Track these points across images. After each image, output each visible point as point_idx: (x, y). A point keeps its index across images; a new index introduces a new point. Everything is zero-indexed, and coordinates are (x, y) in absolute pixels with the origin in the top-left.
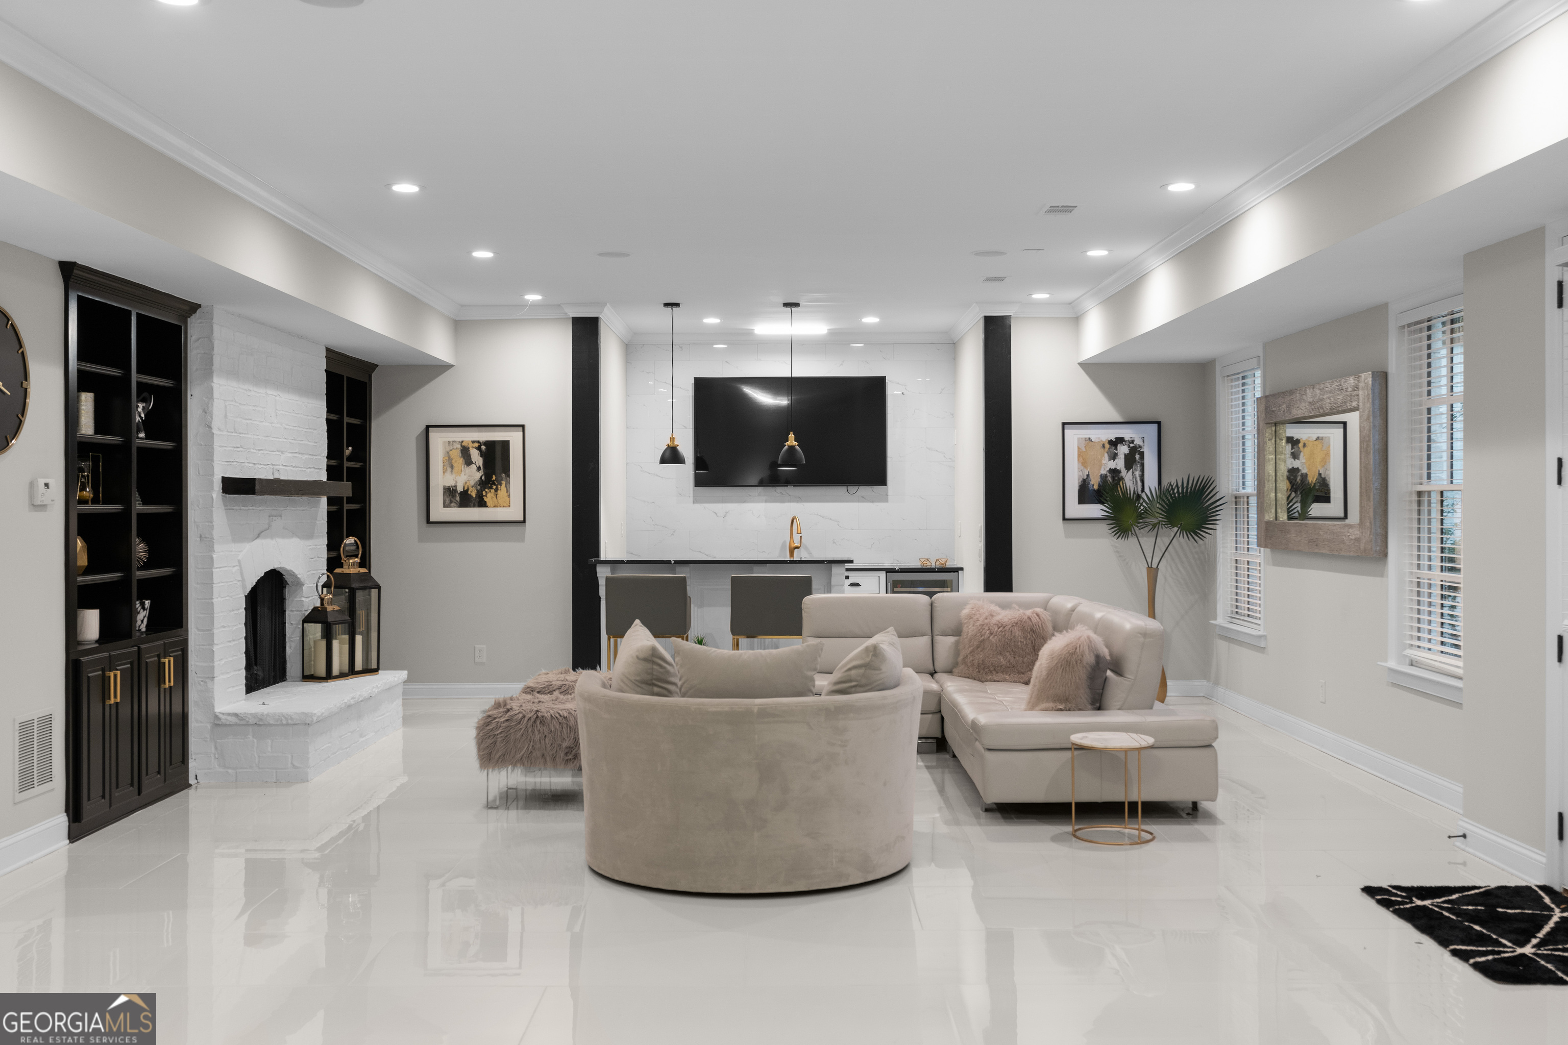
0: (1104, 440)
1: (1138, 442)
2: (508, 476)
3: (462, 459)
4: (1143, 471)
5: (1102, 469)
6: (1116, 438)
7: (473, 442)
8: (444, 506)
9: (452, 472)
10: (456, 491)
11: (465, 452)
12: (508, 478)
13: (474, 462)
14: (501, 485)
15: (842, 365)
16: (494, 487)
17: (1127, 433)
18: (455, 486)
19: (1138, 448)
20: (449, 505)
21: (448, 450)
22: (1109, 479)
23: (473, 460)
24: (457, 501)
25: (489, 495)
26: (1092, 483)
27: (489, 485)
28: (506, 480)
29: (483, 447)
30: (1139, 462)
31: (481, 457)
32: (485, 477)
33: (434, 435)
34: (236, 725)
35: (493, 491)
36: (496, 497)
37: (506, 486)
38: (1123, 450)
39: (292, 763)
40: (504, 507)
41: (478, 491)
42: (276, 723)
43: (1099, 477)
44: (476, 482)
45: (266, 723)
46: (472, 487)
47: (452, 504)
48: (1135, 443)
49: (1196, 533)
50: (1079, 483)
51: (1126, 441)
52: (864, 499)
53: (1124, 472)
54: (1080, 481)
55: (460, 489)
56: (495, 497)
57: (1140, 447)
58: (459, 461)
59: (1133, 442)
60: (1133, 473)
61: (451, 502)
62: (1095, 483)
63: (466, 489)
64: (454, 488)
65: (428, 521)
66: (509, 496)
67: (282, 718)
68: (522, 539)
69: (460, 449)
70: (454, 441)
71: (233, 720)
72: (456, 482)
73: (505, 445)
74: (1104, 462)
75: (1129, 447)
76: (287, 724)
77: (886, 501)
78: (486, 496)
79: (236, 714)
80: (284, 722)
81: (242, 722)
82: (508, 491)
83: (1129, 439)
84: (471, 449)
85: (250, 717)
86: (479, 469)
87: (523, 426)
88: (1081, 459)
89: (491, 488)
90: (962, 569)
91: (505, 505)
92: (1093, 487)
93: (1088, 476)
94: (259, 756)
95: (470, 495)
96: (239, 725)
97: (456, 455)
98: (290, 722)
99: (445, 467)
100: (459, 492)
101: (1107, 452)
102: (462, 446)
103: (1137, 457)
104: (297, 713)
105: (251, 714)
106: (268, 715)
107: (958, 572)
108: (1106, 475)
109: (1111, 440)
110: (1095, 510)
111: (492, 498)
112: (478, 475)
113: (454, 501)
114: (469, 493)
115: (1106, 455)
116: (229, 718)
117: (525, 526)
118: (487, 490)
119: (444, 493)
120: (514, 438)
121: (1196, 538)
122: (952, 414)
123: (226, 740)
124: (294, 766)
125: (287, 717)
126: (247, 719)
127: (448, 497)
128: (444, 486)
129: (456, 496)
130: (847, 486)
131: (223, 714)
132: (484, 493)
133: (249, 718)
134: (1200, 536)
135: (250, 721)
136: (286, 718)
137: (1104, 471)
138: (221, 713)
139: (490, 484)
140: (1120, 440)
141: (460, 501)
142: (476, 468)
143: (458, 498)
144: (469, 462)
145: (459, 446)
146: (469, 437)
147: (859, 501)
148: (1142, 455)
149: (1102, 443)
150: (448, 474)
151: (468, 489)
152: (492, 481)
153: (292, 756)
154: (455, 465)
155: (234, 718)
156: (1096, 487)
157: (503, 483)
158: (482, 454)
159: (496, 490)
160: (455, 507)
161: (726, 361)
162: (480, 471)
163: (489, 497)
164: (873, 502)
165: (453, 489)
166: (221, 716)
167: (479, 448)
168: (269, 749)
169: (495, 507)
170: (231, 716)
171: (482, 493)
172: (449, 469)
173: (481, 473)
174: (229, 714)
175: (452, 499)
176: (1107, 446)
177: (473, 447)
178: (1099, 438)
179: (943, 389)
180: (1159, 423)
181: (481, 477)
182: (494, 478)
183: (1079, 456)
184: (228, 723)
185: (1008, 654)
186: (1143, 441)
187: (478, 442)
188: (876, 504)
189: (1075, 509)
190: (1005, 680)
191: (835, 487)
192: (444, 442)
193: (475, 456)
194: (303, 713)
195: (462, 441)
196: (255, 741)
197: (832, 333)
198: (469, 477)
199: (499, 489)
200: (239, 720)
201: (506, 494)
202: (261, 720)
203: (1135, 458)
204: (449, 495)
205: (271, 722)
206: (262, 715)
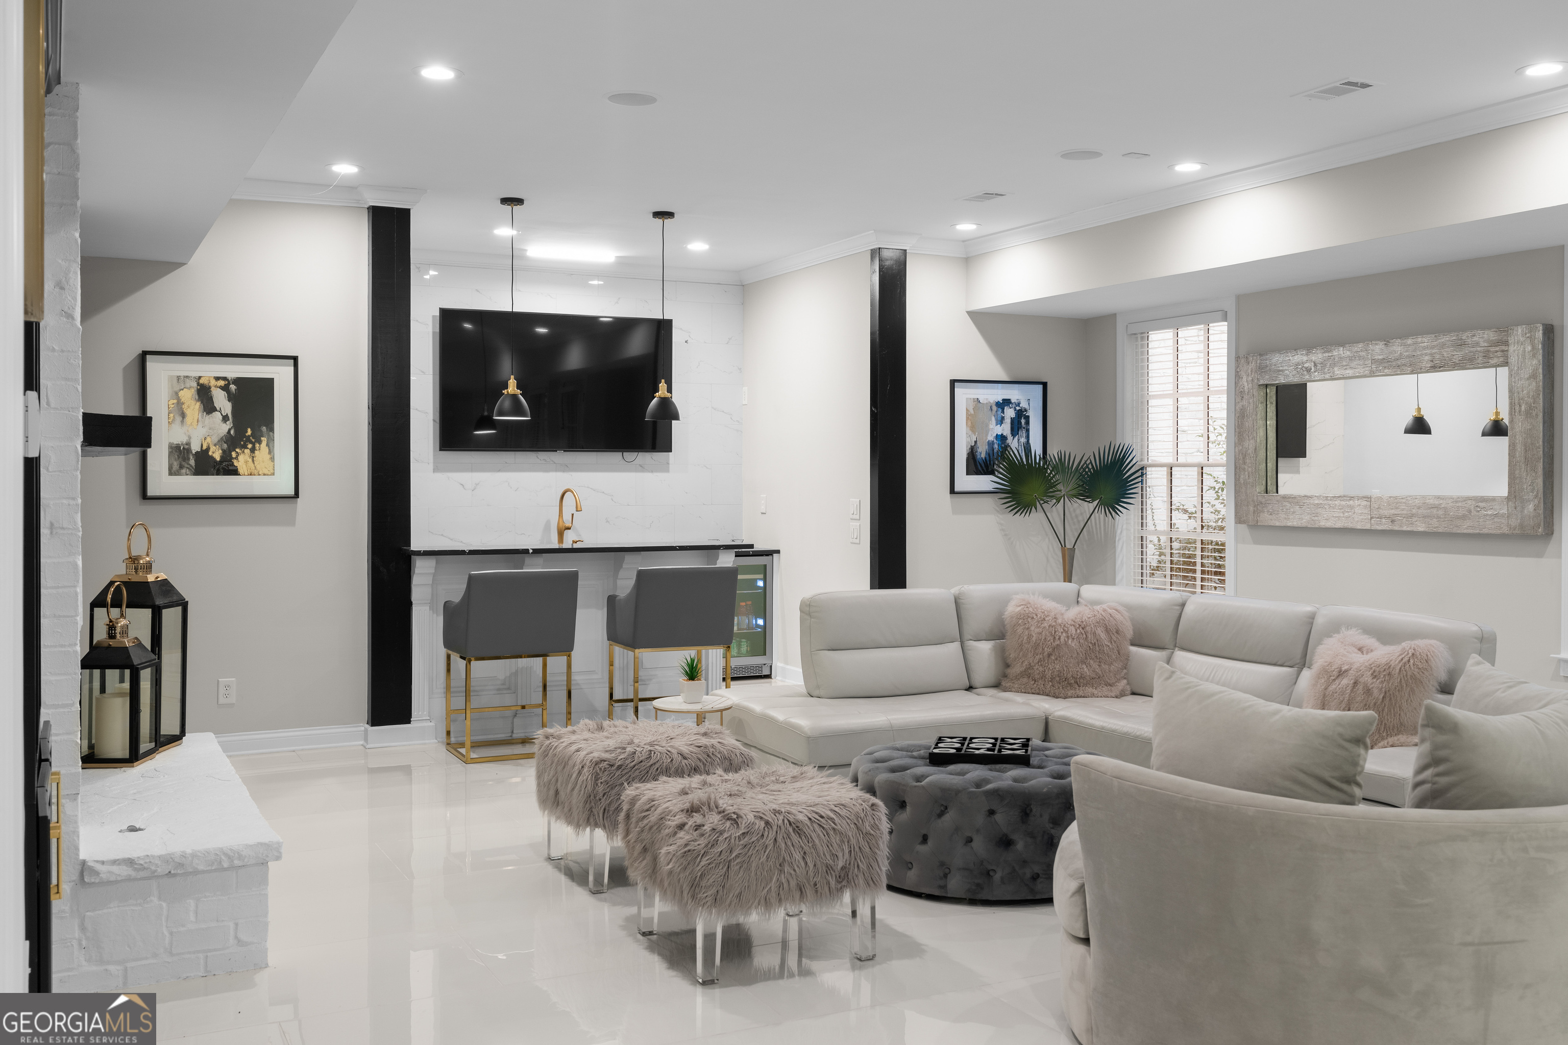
0: (992, 402)
1: (1024, 405)
2: (272, 429)
3: (198, 404)
4: (1028, 437)
5: (990, 435)
6: (1003, 400)
7: (217, 379)
8: (171, 474)
9: (182, 422)
10: (189, 450)
11: (204, 394)
12: (271, 433)
13: (218, 409)
14: (260, 442)
15: (617, 303)
16: (250, 446)
17: (1014, 394)
18: (188, 444)
19: (1024, 412)
20: (177, 471)
21: (177, 389)
22: (996, 446)
23: (217, 405)
24: (191, 466)
25: (241, 458)
26: (979, 450)
27: (242, 443)
28: (269, 436)
29: (233, 387)
30: (1024, 428)
31: (229, 401)
32: (235, 431)
33: (153, 366)
34: (129, 879)
35: (247, 451)
36: (253, 461)
37: (268, 445)
38: (1010, 413)
39: (236, 937)
40: (264, 475)
41: (224, 451)
42: (210, 868)
43: (987, 444)
44: (222, 438)
45: (191, 870)
46: (215, 445)
47: (184, 471)
48: (1021, 406)
49: (1114, 509)
50: (967, 450)
51: (1012, 404)
52: (642, 468)
53: (1010, 438)
54: (968, 448)
55: (195, 448)
56: (250, 460)
57: (1026, 410)
58: (193, 408)
59: (1019, 404)
60: (1018, 440)
61: (181, 467)
62: (982, 451)
63: (205, 447)
64: (186, 447)
65: (144, 496)
66: (272, 459)
67: (223, 857)
68: (290, 521)
69: (196, 389)
70: (187, 377)
71: (124, 871)
72: (190, 437)
73: (267, 385)
74: (991, 427)
75: (1015, 410)
76: (232, 868)
77: (667, 471)
78: (237, 458)
79: (129, 859)
80: (226, 865)
81: (142, 874)
82: (271, 452)
83: (1016, 402)
84: (213, 389)
85: (159, 863)
86: (225, 419)
87: (295, 359)
88: (970, 423)
89: (245, 447)
90: (778, 552)
91: (266, 472)
92: (980, 455)
93: (976, 442)
94: (171, 933)
95: (212, 457)
96: (135, 879)
97: (188, 395)
98: (237, 862)
99: (172, 415)
100: (194, 452)
101: (994, 416)
102: (198, 384)
103: (1023, 421)
104: (251, 846)
105: (160, 857)
106: (194, 855)
107: (772, 555)
108: (993, 441)
109: (999, 402)
110: (984, 482)
111: (246, 462)
112: (224, 428)
113: (186, 465)
114: (210, 453)
115: (993, 419)
116: (115, 869)
117: (296, 503)
118: (238, 450)
119: (170, 454)
120: (281, 375)
121: (1113, 513)
122: (740, 369)
123: (105, 911)
124: (239, 942)
125: (232, 854)
126: (153, 868)
127: (176, 460)
128: (170, 443)
129: (189, 459)
130: (623, 452)
131: (103, 863)
132: (234, 454)
133: (156, 865)
134: (1118, 511)
135: (159, 870)
136: (229, 857)
137: (991, 438)
138: (97, 861)
139: (243, 441)
140: (1007, 402)
141: (195, 466)
142: (221, 417)
143: (192, 462)
144: (209, 407)
145: (195, 384)
146: (209, 371)
147: (636, 471)
148: (1027, 418)
149: (990, 405)
150: (177, 426)
151: (208, 449)
152: (245, 436)
153: (237, 924)
154: (188, 412)
155: (125, 867)
156: (983, 456)
157: (264, 440)
158: (231, 397)
159: (253, 450)
160: (187, 475)
161: (476, 290)
162: (228, 422)
163: (242, 460)
164: (652, 472)
165: (183, 448)
166: (98, 867)
167: (225, 388)
168: (192, 917)
169: (251, 475)
170: (119, 864)
171: (231, 455)
172: (179, 419)
173: (229, 425)
174: (114, 862)
175: (183, 463)
176: (995, 408)
177: (216, 386)
178: (987, 399)
179: (730, 339)
180: (1045, 385)
181: (229, 430)
182: (249, 432)
183: (967, 419)
184: (113, 878)
185: (1092, 662)
186: (1029, 404)
187: (225, 379)
188: (655, 474)
189: (965, 481)
190: (1093, 696)
191: (612, 453)
192: (171, 378)
193: (221, 400)
194: (261, 844)
195: (200, 377)
196: (164, 905)
197: (622, 262)
198: (210, 431)
199: (257, 448)
200: (136, 870)
201: (269, 456)
202: (181, 865)
203: (1021, 423)
204: (179, 457)
205: (201, 867)
206: (183, 855)
